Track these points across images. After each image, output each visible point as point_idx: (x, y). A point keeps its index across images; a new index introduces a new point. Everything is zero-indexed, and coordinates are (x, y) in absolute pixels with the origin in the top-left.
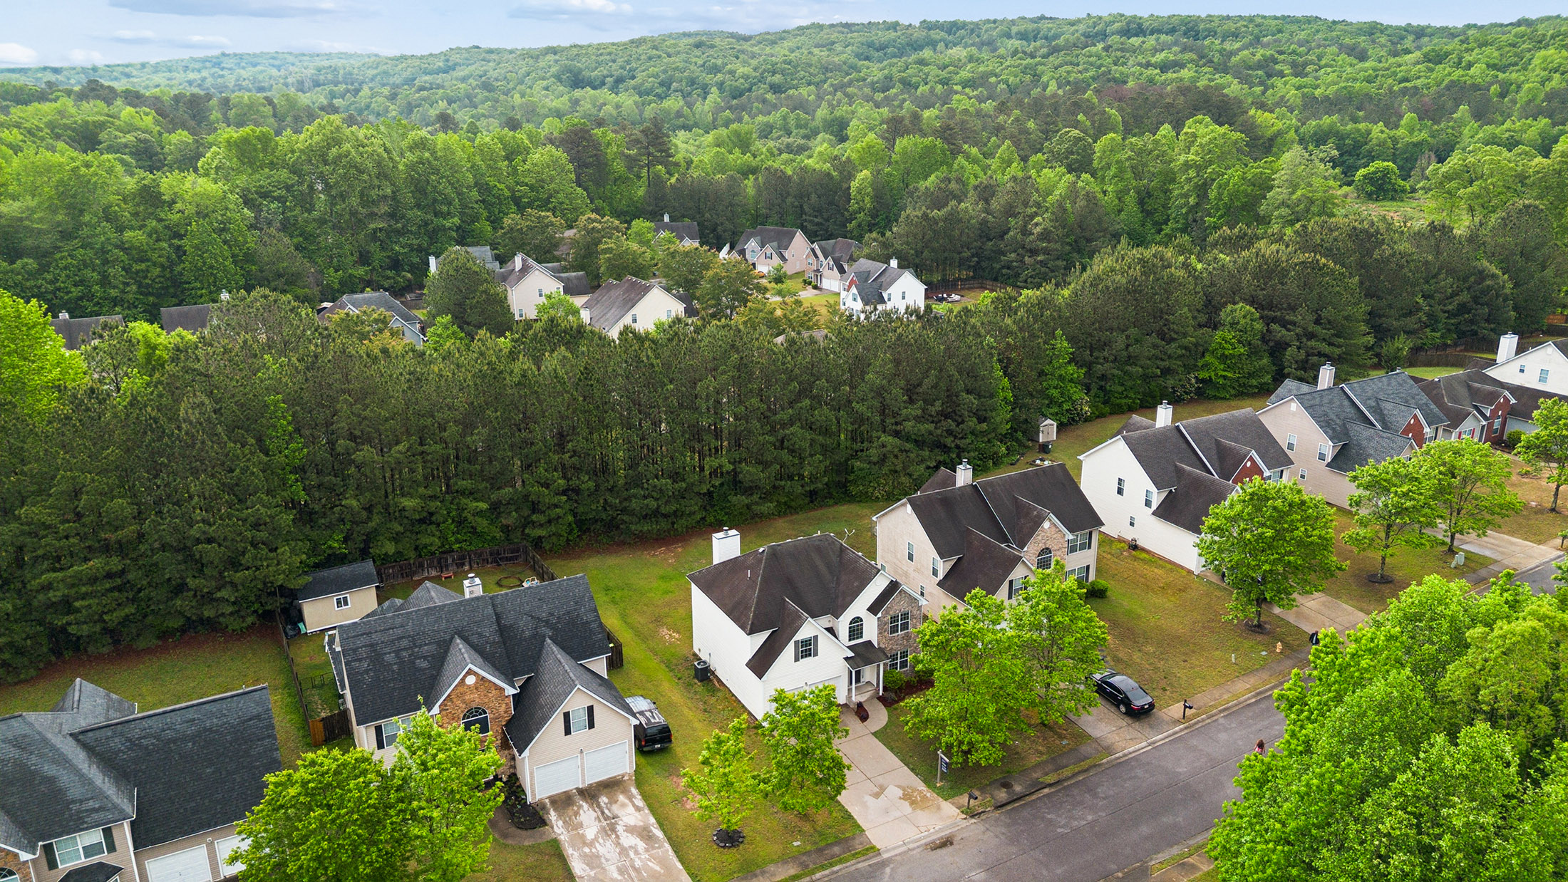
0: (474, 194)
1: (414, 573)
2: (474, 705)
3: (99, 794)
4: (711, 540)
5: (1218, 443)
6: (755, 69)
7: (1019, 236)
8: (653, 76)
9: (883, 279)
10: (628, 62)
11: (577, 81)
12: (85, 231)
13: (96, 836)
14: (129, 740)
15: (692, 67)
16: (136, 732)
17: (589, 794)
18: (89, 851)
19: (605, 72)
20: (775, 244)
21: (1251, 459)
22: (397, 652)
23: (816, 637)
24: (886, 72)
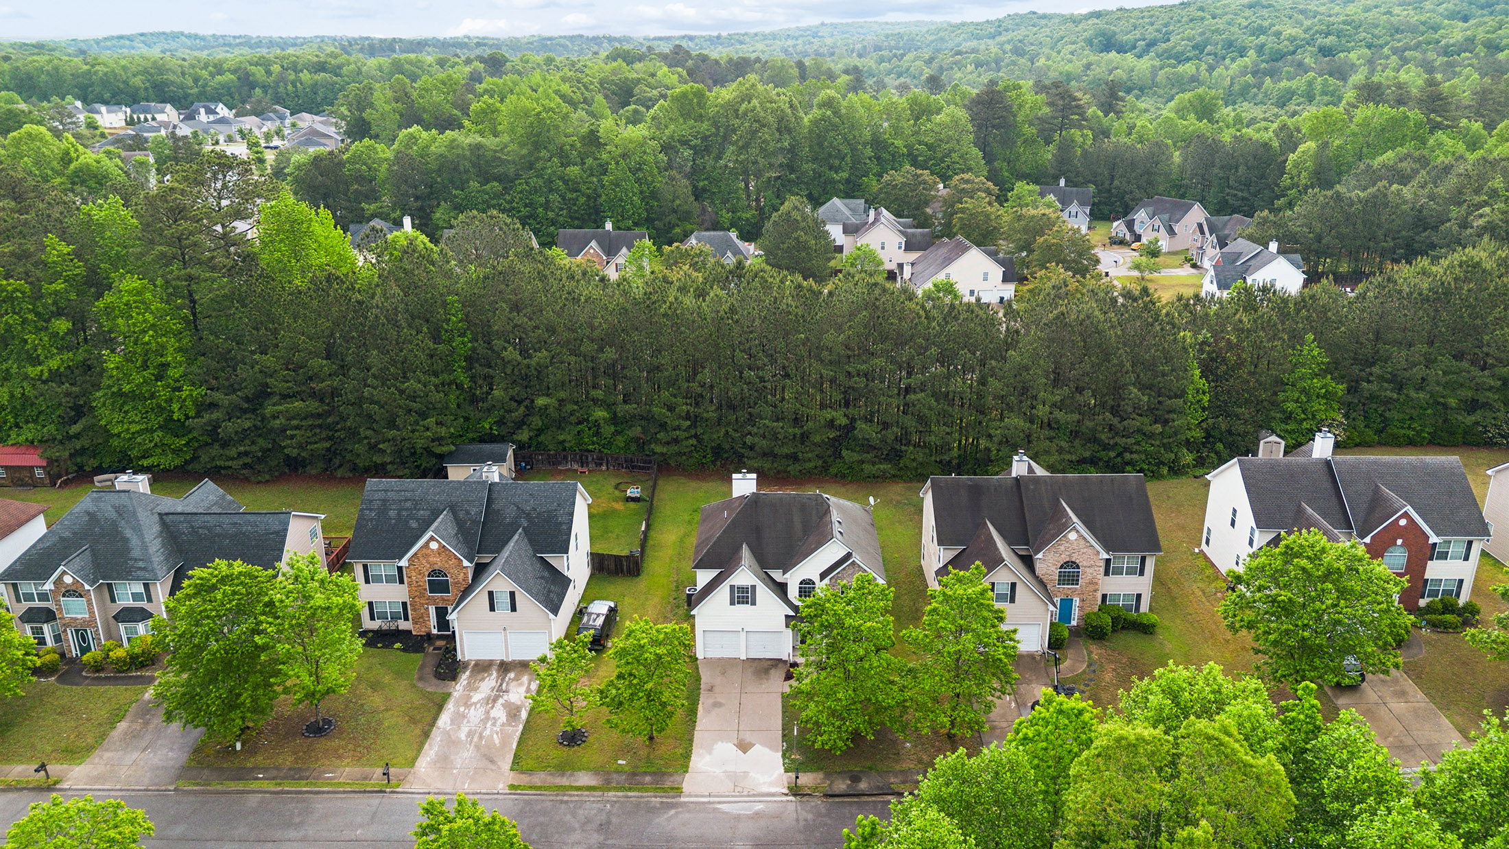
0: (869, 151)
1: (560, 463)
2: (436, 567)
3: (147, 559)
4: (730, 480)
5: (1377, 490)
6: (1305, 31)
7: (1455, 228)
8: (1189, 39)
9: (1252, 263)
10: (1166, 25)
11: (1108, 43)
12: (539, 165)
13: (138, 588)
14: (192, 527)
15: (1234, 29)
16: (197, 522)
17: (505, 667)
18: (136, 596)
19: (1138, 36)
20: (1166, 216)
21: (1406, 515)
22: (400, 510)
23: (754, 587)
24: (1469, 33)
